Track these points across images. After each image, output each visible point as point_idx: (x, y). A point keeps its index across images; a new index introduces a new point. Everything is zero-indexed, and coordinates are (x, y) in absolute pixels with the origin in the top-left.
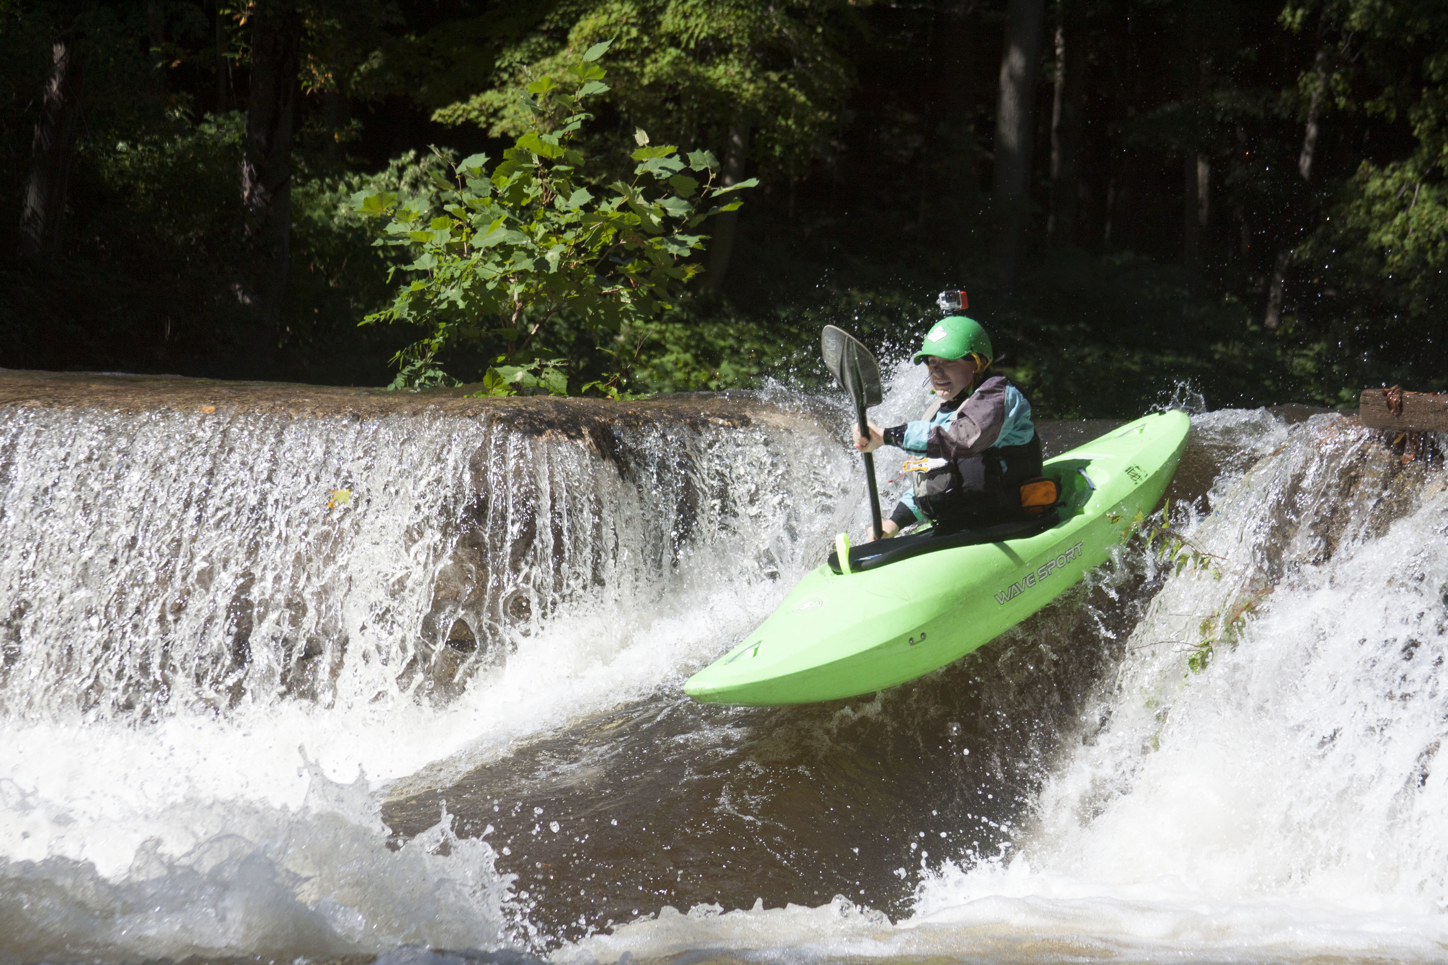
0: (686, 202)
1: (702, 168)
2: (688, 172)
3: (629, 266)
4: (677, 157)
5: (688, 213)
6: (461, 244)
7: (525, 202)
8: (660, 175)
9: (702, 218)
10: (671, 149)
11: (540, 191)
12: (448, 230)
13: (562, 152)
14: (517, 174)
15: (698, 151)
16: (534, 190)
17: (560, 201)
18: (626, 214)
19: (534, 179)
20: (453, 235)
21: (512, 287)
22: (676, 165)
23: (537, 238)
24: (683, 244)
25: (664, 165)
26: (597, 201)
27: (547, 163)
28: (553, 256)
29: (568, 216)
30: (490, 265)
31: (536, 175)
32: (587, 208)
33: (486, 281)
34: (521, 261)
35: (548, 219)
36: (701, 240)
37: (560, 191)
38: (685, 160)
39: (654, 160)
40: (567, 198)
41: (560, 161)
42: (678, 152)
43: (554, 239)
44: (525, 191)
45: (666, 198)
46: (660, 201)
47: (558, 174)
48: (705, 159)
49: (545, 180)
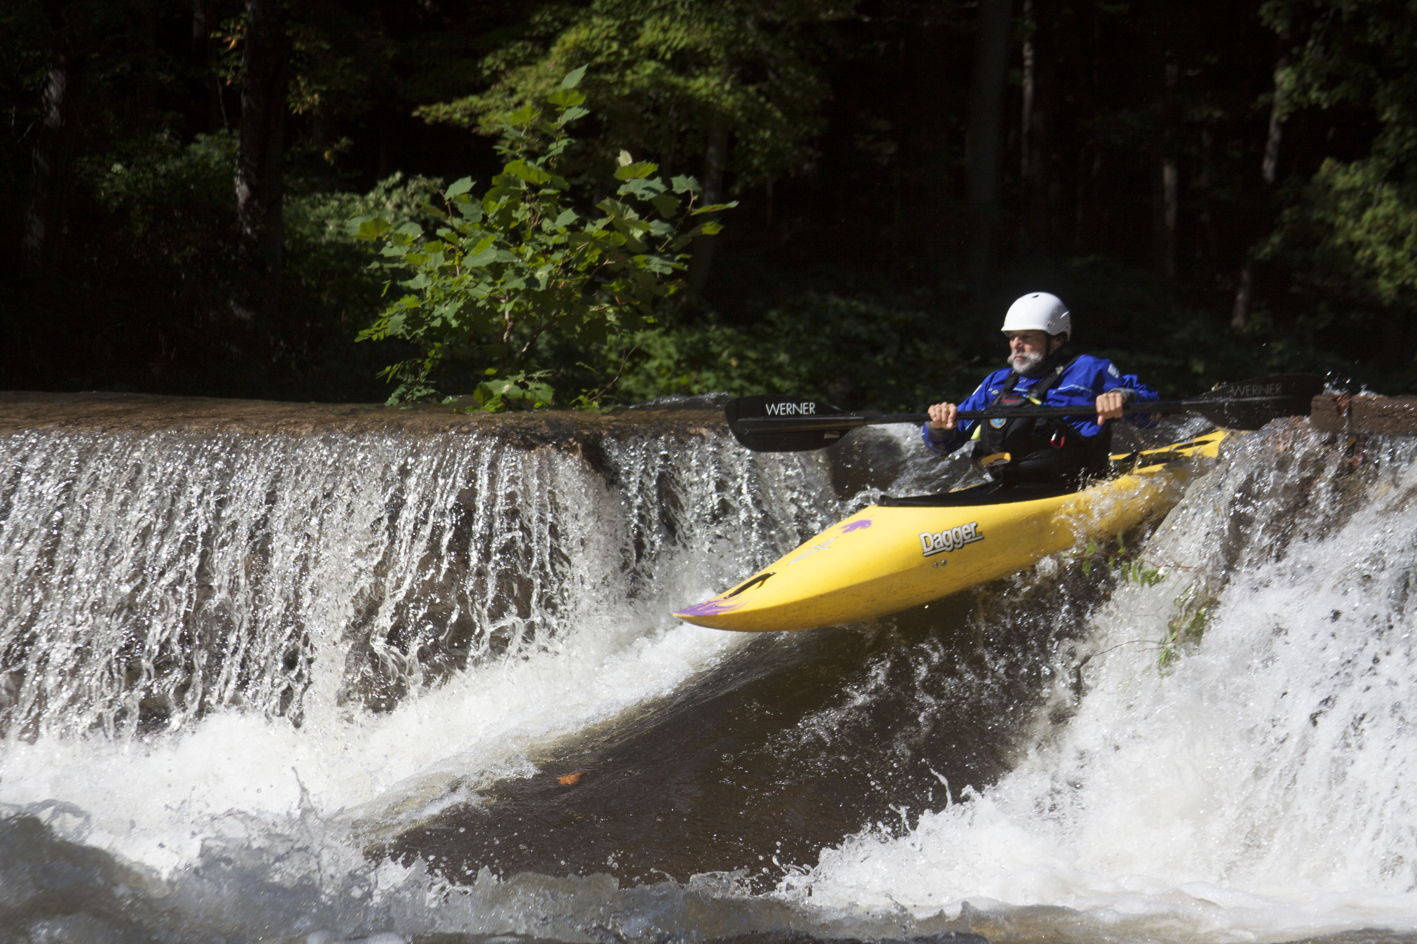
0: (668, 224)
1: (684, 191)
2: (670, 193)
3: (614, 284)
4: (659, 178)
5: (670, 234)
6: (453, 268)
7: (513, 225)
8: (644, 195)
9: (683, 239)
10: (651, 169)
12: (441, 253)
14: (506, 199)
15: (681, 176)
16: (522, 213)
17: (547, 224)
18: (611, 234)
19: (522, 204)
20: (446, 258)
21: (502, 307)
22: (659, 185)
23: (527, 259)
25: (647, 186)
26: (584, 221)
28: (542, 275)
29: (555, 237)
30: (482, 286)
31: (524, 200)
32: (574, 228)
34: (511, 280)
35: (536, 241)
37: (547, 214)
38: (667, 182)
39: (636, 181)
41: (546, 186)
42: (660, 172)
43: (542, 260)
44: (513, 214)
45: (651, 220)
47: (546, 198)
48: (687, 183)
49: (534, 204)
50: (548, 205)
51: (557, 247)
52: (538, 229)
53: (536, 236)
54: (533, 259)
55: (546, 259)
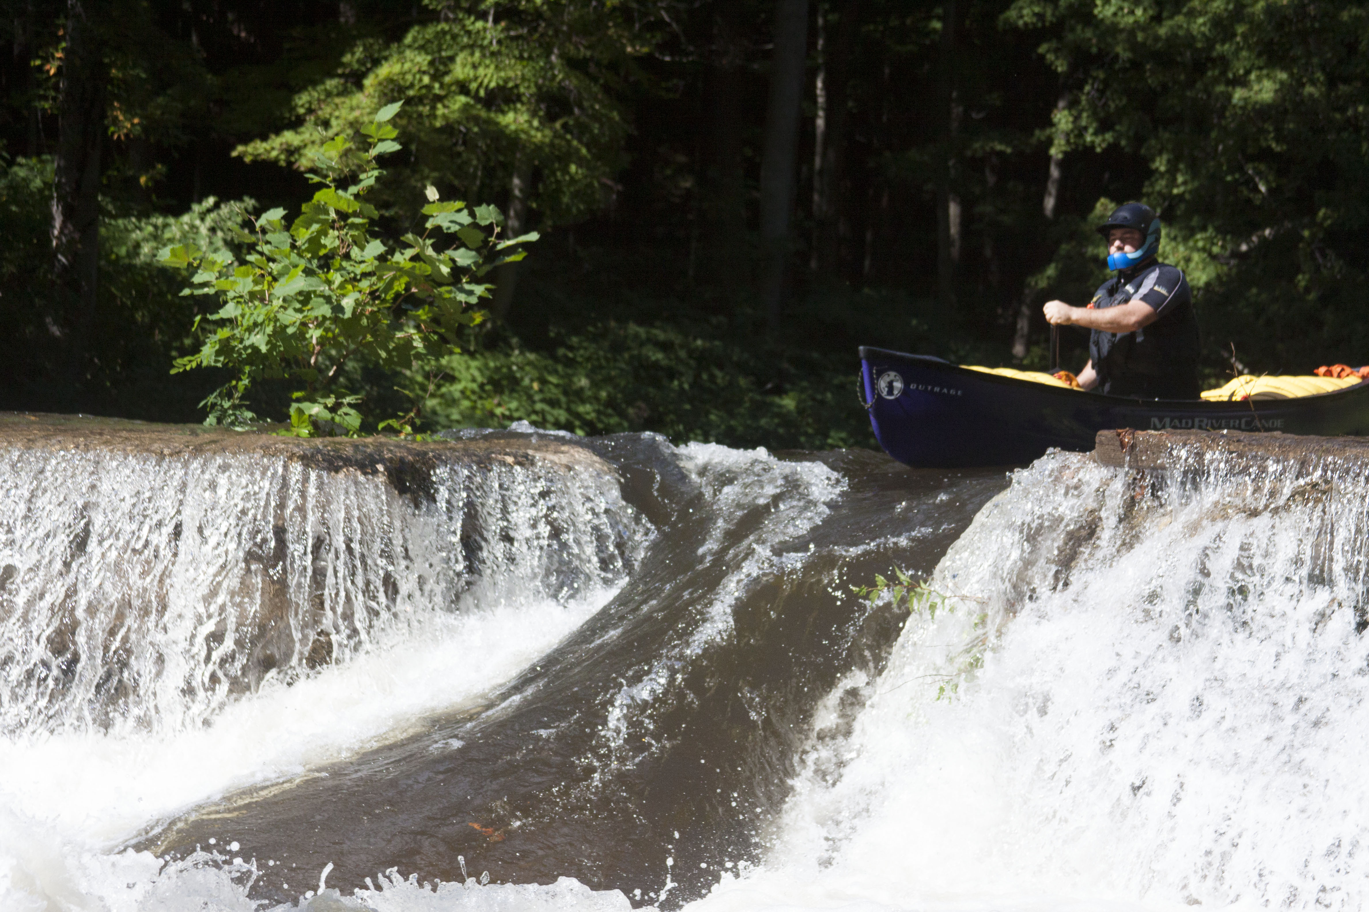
0: (474, 253)
1: (488, 222)
2: (475, 225)
3: (420, 312)
4: (465, 212)
5: (475, 263)
6: (262, 292)
7: (322, 252)
8: (449, 228)
9: (487, 268)
10: (459, 204)
11: (337, 243)
12: (251, 278)
13: (357, 206)
14: (315, 227)
15: (484, 206)
16: (330, 241)
17: (355, 252)
18: (417, 265)
19: (331, 231)
20: (256, 282)
21: (311, 332)
22: (465, 218)
23: (335, 286)
24: (470, 293)
25: (454, 218)
26: (391, 252)
27: (343, 216)
28: (348, 303)
29: (363, 266)
30: (290, 311)
31: (333, 228)
32: (382, 258)
33: (286, 327)
34: (319, 307)
35: (344, 269)
36: (487, 289)
37: (355, 243)
38: (472, 214)
39: (443, 215)
40: (362, 248)
41: (355, 214)
42: (466, 207)
43: (349, 287)
44: (323, 241)
45: (456, 249)
46: (450, 253)
47: (353, 226)
48: (490, 214)
49: (342, 232)
50: (356, 233)
51: (365, 275)
52: (347, 256)
53: (344, 264)
54: (342, 286)
55: (354, 287)
